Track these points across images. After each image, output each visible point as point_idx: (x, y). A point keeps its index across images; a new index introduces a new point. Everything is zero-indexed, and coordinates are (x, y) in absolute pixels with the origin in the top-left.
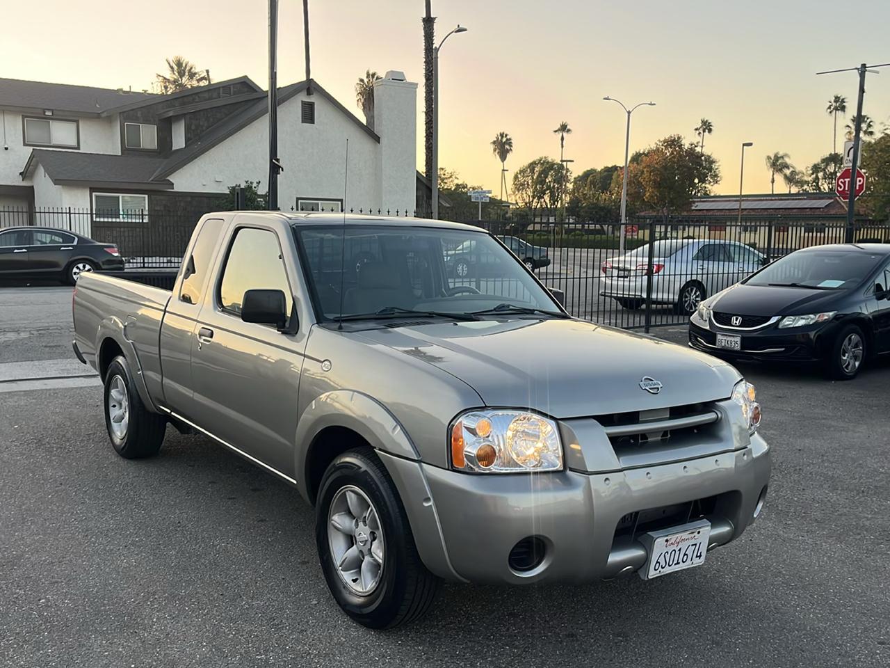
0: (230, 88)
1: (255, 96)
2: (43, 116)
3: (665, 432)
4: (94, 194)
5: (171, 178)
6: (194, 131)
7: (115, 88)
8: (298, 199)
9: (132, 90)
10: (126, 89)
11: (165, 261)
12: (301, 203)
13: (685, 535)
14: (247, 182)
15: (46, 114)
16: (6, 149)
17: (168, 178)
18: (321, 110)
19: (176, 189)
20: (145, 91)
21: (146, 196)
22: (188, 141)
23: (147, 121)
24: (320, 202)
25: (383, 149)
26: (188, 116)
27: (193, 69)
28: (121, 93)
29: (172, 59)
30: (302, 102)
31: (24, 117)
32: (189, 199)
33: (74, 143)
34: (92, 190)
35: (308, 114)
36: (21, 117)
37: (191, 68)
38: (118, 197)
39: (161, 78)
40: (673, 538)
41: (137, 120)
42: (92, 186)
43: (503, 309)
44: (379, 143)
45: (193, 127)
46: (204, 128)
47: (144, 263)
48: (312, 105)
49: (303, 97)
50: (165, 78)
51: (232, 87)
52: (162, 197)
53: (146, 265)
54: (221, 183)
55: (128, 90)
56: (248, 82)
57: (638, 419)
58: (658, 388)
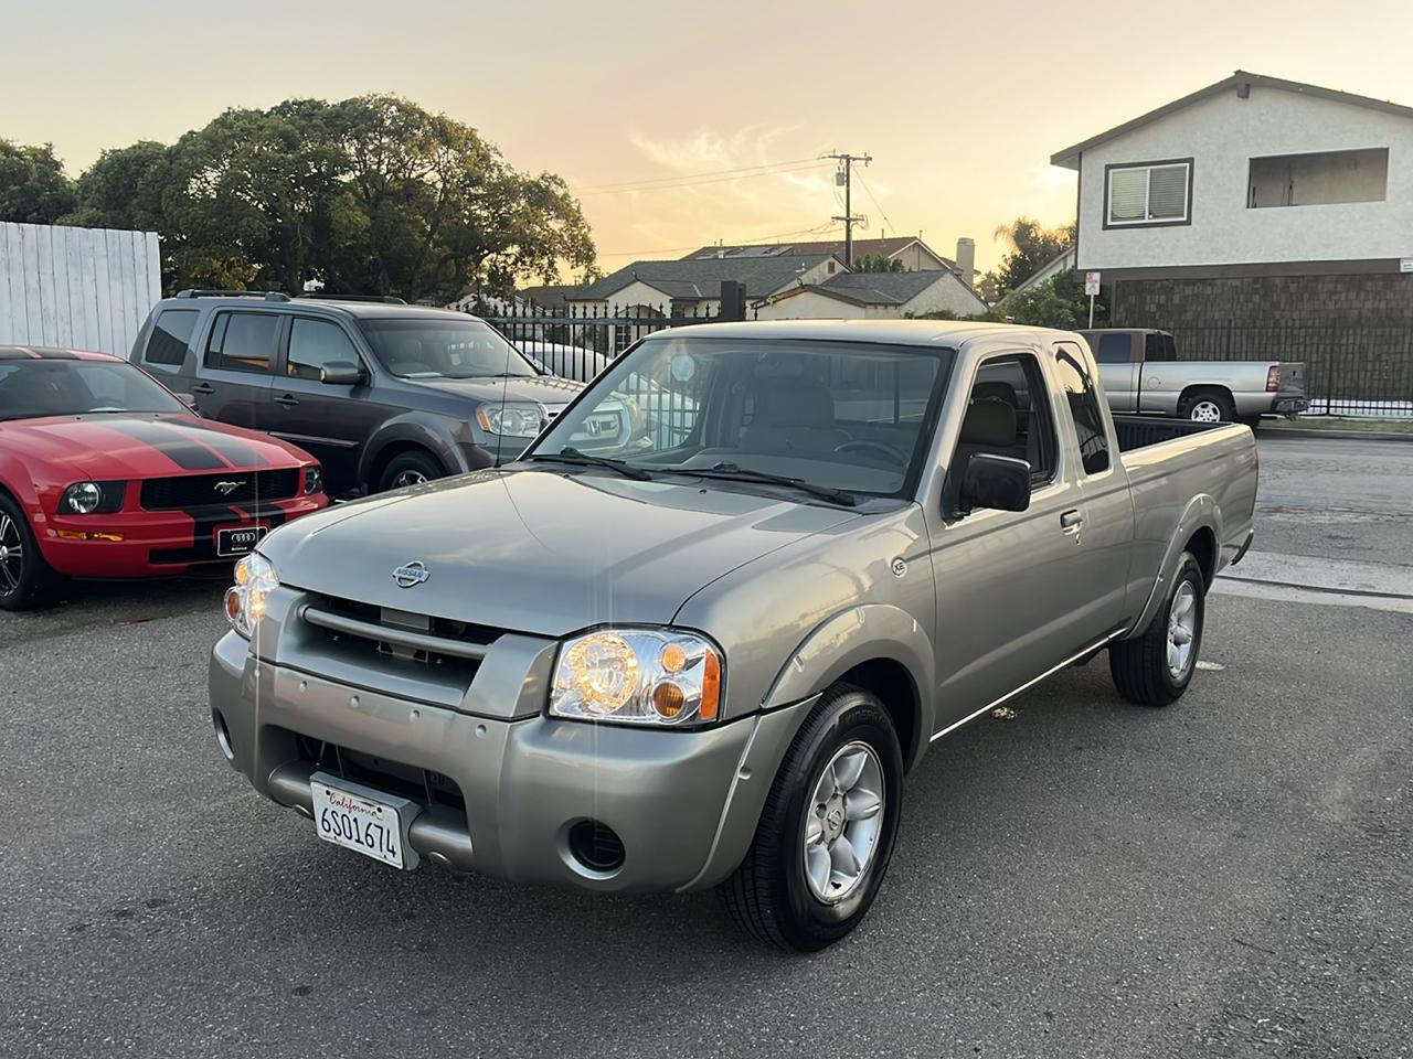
3: (420, 652)
13: (356, 801)
40: (339, 795)
57: (379, 617)
58: (412, 580)
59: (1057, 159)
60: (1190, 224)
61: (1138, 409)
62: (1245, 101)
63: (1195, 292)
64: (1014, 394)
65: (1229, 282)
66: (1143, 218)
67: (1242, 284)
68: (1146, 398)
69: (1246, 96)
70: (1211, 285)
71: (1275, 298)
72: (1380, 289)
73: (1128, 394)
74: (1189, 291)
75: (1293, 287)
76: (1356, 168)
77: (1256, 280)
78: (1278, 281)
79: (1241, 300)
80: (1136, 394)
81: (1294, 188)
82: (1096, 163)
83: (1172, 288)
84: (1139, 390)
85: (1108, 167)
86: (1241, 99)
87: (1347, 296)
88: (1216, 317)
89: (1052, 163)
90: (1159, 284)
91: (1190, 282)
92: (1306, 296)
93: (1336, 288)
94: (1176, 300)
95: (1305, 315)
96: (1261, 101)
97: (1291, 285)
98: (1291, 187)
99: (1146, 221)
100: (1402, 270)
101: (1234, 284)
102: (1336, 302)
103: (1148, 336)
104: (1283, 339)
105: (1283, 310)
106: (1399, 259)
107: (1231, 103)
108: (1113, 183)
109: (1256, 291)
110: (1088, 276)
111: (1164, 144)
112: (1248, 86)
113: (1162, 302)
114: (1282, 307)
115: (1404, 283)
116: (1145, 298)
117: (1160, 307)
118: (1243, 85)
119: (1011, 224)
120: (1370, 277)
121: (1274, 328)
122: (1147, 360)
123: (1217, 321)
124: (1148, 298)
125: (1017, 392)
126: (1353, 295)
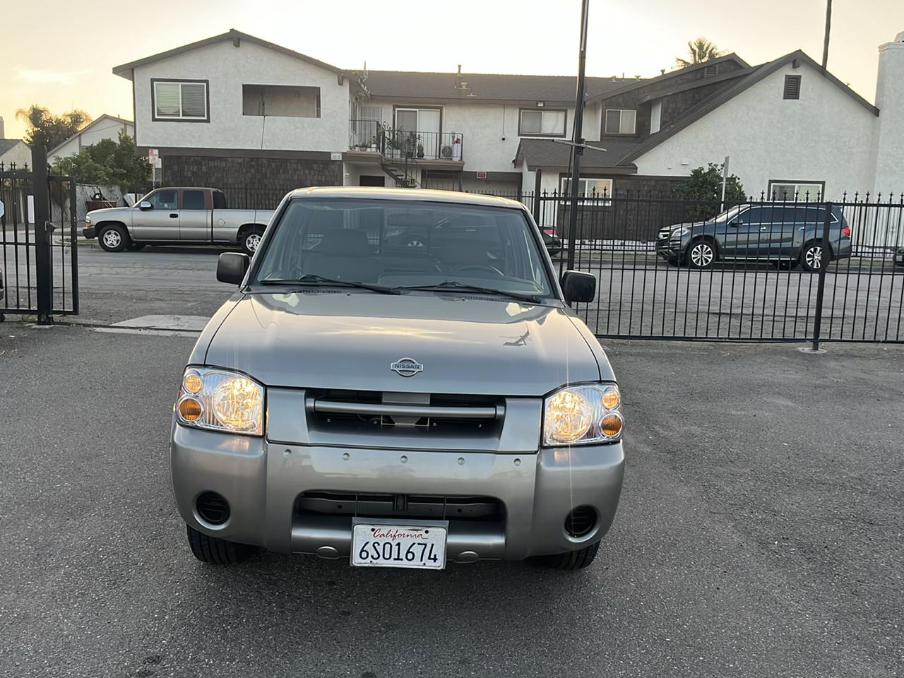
0: (715, 67)
1: (741, 73)
2: (535, 107)
3: (423, 419)
4: (563, 179)
5: (636, 163)
6: (670, 114)
7: (609, 76)
8: (771, 182)
9: (625, 77)
10: (619, 76)
11: (619, 244)
12: (774, 186)
13: (403, 530)
14: (710, 165)
15: (539, 105)
16: (504, 139)
17: (633, 162)
18: (809, 83)
19: (639, 173)
20: (638, 77)
21: (611, 180)
22: (664, 124)
23: (627, 107)
24: (796, 185)
25: (883, 123)
26: (665, 99)
27: (714, 50)
28: (614, 81)
29: (694, 41)
30: (786, 76)
31: (520, 109)
32: (653, 183)
33: (562, 132)
34: (562, 175)
35: (792, 89)
36: (518, 110)
37: (713, 49)
38: (585, 182)
39: (680, 62)
40: (384, 530)
41: (619, 106)
42: (561, 172)
43: (445, 286)
44: (878, 116)
45: (670, 110)
46: (681, 111)
47: (613, 245)
48: (798, 78)
49: (789, 71)
50: (684, 62)
51: (717, 66)
52: (625, 181)
53: (615, 248)
54: (688, 167)
55: (621, 77)
56: (735, 59)
57: (381, 400)
58: (414, 371)
59: (118, 71)
60: (209, 122)
61: (212, 239)
62: (239, 49)
63: (216, 165)
64: (127, 229)
65: (236, 160)
66: (179, 115)
67: (244, 161)
68: (216, 232)
69: (237, 45)
70: (225, 161)
71: (264, 171)
72: (321, 169)
73: (205, 230)
74: (211, 164)
75: (273, 165)
76: (298, 97)
77: (252, 159)
78: (264, 161)
79: (244, 171)
80: (210, 230)
81: (266, 105)
82: (145, 76)
83: (201, 162)
84: (212, 227)
85: (153, 80)
86: (234, 47)
87: (304, 173)
88: (230, 181)
89: (114, 73)
90: (192, 159)
91: (212, 159)
92: (281, 171)
93: (297, 167)
94: (204, 169)
95: (281, 182)
96: (246, 50)
97: (273, 164)
98: (263, 105)
99: (181, 117)
100: (332, 159)
101: (239, 161)
102: (298, 175)
103: (214, 193)
104: (271, 196)
105: (270, 179)
106: (330, 152)
107: (228, 48)
108: (157, 92)
109: (252, 167)
110: (150, 151)
111: (190, 69)
112: (239, 39)
113: (195, 170)
114: (268, 177)
115: (333, 167)
116: (184, 168)
117: (193, 173)
118: (235, 38)
119: (27, 108)
120: (316, 162)
121: (265, 189)
122: (215, 208)
123: (230, 184)
124: (186, 167)
125: (128, 228)
126: (307, 172)
